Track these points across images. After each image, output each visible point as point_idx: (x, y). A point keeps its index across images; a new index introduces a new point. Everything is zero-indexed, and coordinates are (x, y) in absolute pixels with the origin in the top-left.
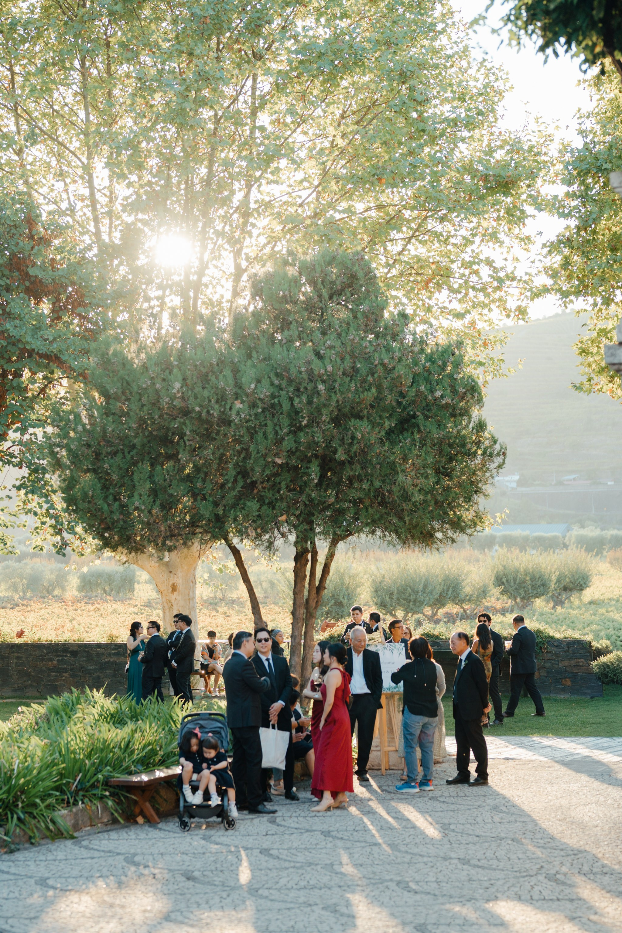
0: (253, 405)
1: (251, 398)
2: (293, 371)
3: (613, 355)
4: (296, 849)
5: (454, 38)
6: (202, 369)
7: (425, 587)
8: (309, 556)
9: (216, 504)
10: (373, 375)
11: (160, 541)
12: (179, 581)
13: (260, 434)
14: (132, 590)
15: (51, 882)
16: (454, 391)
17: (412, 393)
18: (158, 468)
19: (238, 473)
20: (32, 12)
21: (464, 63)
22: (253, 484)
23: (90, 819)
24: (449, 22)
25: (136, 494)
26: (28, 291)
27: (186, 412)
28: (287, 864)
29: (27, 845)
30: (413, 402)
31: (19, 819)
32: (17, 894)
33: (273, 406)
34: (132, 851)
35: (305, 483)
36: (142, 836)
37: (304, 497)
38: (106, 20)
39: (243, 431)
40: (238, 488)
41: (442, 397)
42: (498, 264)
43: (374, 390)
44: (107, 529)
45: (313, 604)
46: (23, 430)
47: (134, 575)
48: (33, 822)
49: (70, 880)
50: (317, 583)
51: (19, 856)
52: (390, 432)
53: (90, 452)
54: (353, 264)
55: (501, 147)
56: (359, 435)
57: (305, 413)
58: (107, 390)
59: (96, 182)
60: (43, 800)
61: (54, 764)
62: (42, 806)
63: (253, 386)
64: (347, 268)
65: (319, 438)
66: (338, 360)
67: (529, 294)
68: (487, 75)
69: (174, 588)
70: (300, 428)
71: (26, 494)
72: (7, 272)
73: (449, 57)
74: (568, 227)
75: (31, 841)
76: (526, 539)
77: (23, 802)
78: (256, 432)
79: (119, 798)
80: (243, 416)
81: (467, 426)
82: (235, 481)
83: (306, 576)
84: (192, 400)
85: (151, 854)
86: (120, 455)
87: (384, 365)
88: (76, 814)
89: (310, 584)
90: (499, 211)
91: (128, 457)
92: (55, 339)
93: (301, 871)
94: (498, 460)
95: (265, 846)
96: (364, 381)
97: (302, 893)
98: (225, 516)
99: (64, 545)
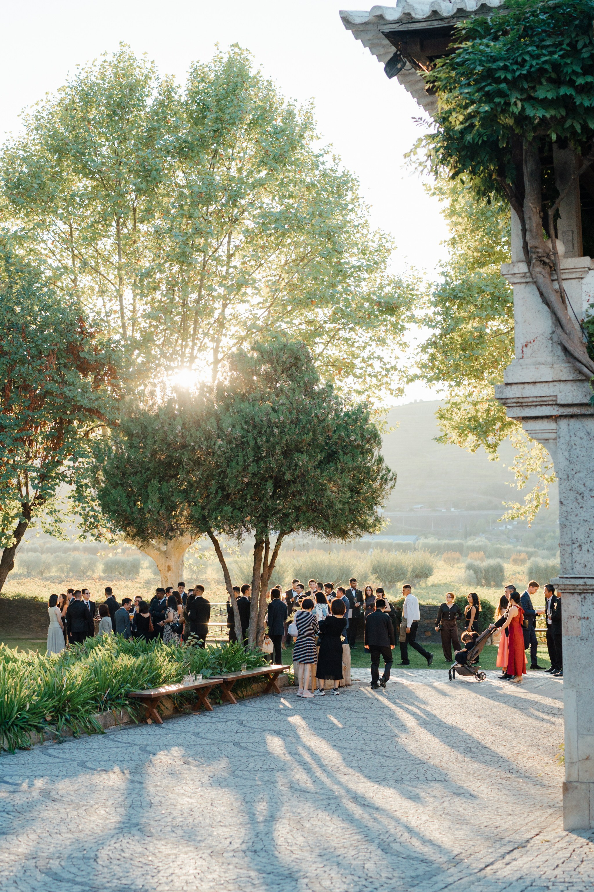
0: (229, 442)
1: (229, 438)
2: (257, 419)
3: (501, 392)
4: (258, 742)
5: (360, 214)
6: (196, 417)
7: (328, 573)
8: (264, 545)
9: (203, 508)
10: (310, 423)
11: (164, 533)
12: (172, 563)
13: (234, 462)
14: (137, 573)
15: (89, 764)
16: (363, 437)
17: (336, 436)
18: (165, 483)
19: (219, 488)
20: (86, 189)
21: (365, 231)
22: (228, 496)
23: (115, 720)
24: (356, 204)
25: (149, 501)
26: (78, 368)
27: (184, 446)
28: (252, 753)
29: (72, 738)
30: (336, 443)
31: (66, 720)
32: (65, 773)
33: (243, 443)
34: (145, 743)
35: (263, 495)
36: (151, 732)
37: (262, 505)
38: (133, 196)
39: (222, 460)
40: (218, 498)
41: (355, 440)
42: (386, 360)
43: (311, 434)
44: (129, 524)
45: (266, 577)
46: (74, 460)
47: (139, 563)
48: (76, 722)
49: (102, 763)
50: (269, 563)
51: (66, 745)
52: (321, 462)
53: (119, 472)
54: (298, 350)
55: (389, 285)
56: (300, 464)
57: (264, 448)
58: (131, 431)
59: (124, 302)
60: (83, 707)
61: (91, 681)
62: (83, 711)
63: (230, 429)
64: (294, 353)
65: (273, 465)
66: (288, 413)
67: (405, 380)
68: (380, 239)
69: (169, 569)
70: (261, 458)
71: (75, 501)
72: (65, 355)
73: (355, 226)
74: (434, 335)
75: (74, 735)
76: (390, 545)
77: (69, 708)
78: (231, 460)
79: (135, 706)
80: (223, 449)
81: (371, 460)
82: (217, 493)
83: (262, 558)
84: (188, 438)
85: (158, 745)
86: (139, 474)
87: (318, 417)
88: (106, 717)
89: (264, 563)
90: (386, 326)
91: (144, 476)
92: (96, 400)
93: (263, 758)
94: (391, 483)
95: (236, 740)
96: (304, 427)
97: (265, 774)
98: (209, 516)
99: (100, 535)
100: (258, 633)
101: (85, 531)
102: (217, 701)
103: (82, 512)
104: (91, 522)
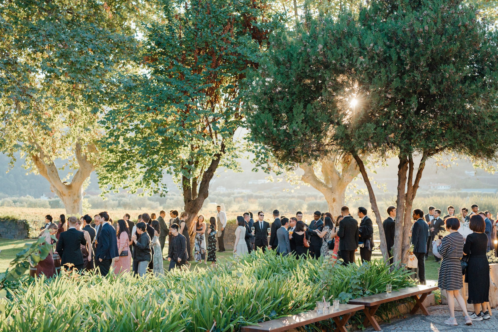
0: (372, 58)
1: (371, 54)
2: (400, 33)
6: (337, 35)
8: (408, 165)
12: (336, 196)
18: (309, 105)
25: (294, 122)
27: (326, 65)
33: (385, 58)
35: (407, 112)
37: (406, 121)
39: (364, 76)
45: (410, 196)
50: (413, 183)
53: (267, 97)
56: (447, 75)
57: (408, 61)
63: (372, 45)
65: (418, 78)
66: (433, 23)
69: (334, 200)
70: (404, 72)
71: (249, 141)
78: (374, 77)
80: (365, 66)
83: (406, 178)
84: (330, 56)
86: (285, 99)
87: (465, 26)
89: (408, 184)
99: (269, 169)
100: (403, 250)
101: (258, 165)
102: (359, 327)
103: (255, 150)
104: (262, 158)
